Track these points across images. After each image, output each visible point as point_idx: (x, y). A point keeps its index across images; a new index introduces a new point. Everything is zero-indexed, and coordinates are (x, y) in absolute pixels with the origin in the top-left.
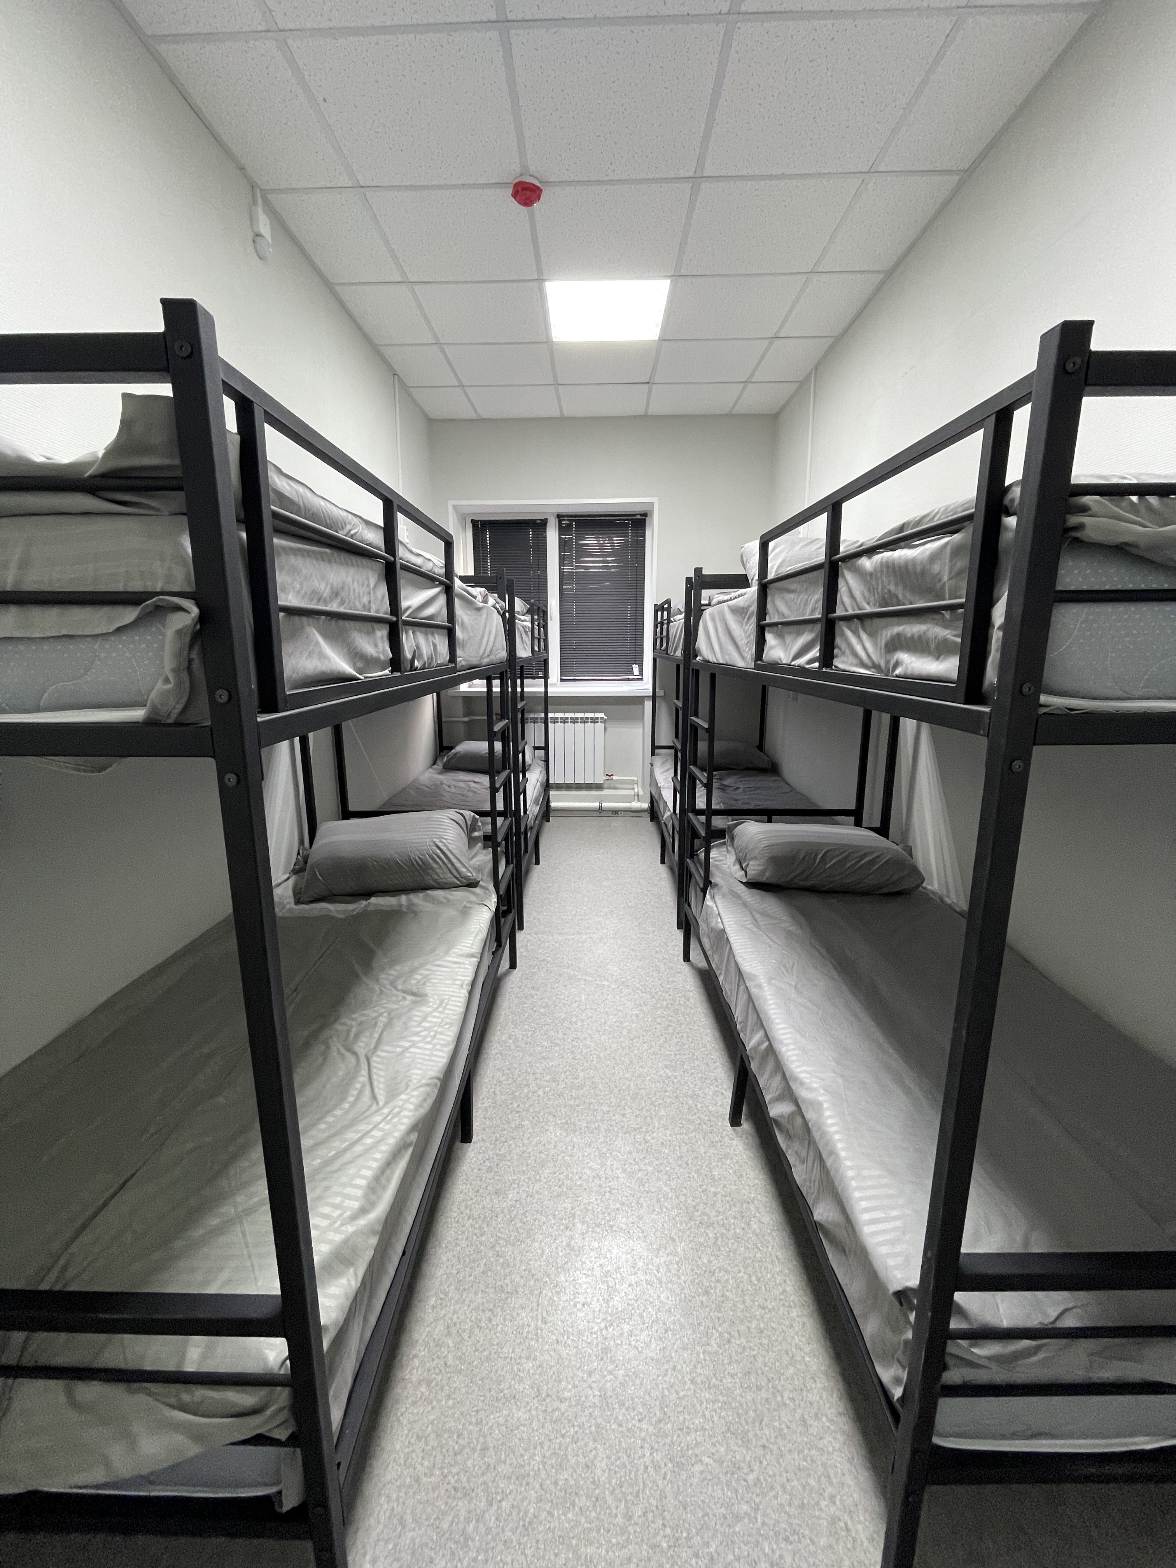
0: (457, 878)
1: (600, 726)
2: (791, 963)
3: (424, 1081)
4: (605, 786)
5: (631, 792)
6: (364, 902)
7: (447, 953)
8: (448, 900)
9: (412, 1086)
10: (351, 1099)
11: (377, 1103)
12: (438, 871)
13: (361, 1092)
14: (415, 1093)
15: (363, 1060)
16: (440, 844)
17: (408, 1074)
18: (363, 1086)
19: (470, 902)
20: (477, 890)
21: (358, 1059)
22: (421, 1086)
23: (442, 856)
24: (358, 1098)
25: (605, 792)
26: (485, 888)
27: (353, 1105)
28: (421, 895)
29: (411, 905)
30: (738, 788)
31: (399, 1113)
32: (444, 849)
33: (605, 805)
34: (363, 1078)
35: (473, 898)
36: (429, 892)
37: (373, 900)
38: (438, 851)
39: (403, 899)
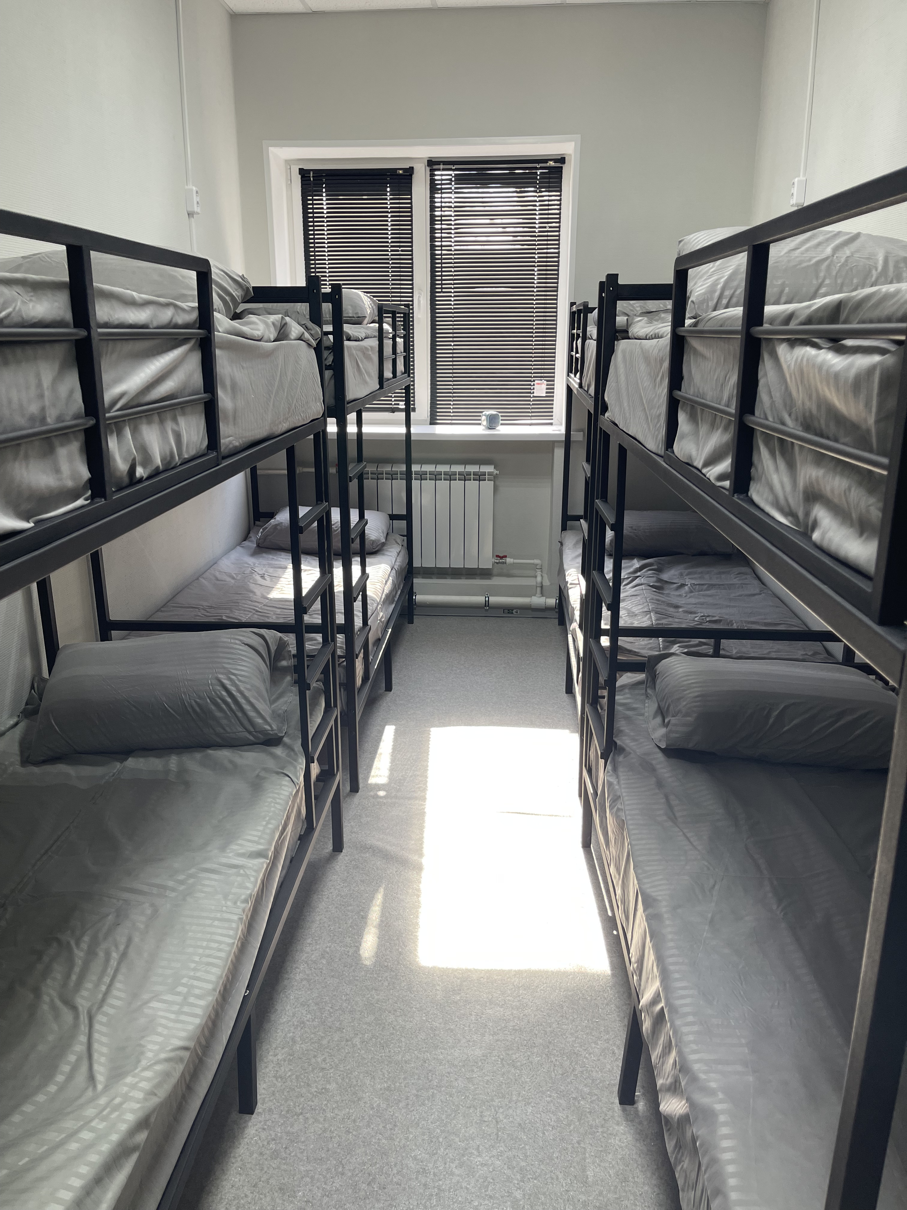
0: (250, 733)
1: (487, 486)
2: (712, 882)
3: (163, 1056)
4: (495, 571)
5: (531, 582)
6: (118, 765)
7: (223, 848)
8: (235, 766)
9: (144, 1063)
10: (60, 1078)
11: (95, 1087)
12: (224, 722)
13: (75, 1068)
14: (148, 1074)
15: (84, 1018)
16: (226, 682)
17: (142, 1042)
18: (79, 1060)
19: (266, 770)
20: (278, 751)
21: (77, 1017)
22: (156, 1063)
23: (229, 700)
24: (70, 1077)
25: (496, 581)
26: (290, 748)
27: (62, 1088)
28: (198, 756)
29: (182, 771)
30: (683, 585)
31: (121, 1104)
32: (233, 689)
33: (493, 600)
34: (79, 1047)
35: (271, 763)
36: (210, 752)
37: (131, 762)
38: (224, 693)
39: (173, 762)
